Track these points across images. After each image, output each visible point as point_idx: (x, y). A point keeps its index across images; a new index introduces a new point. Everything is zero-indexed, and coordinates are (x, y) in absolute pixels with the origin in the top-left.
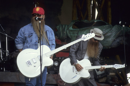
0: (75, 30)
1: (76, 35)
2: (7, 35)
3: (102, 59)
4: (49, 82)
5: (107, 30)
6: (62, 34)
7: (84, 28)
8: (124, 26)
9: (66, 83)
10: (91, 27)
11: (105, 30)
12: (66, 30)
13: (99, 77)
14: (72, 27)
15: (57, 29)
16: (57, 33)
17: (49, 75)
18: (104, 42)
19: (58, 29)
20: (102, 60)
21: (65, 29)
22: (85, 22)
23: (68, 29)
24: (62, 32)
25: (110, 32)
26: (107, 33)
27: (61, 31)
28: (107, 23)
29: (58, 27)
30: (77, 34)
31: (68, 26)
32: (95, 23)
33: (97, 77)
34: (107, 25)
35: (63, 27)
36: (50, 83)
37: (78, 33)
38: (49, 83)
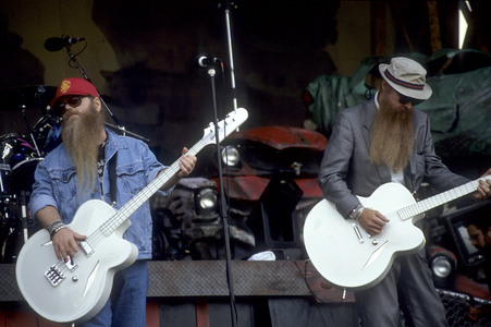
2: (126, 129)
4: (283, 289)
6: (331, 111)
9: (348, 289)
10: (435, 77)
12: (345, 96)
13: (477, 260)
14: (363, 82)
15: (311, 96)
16: (311, 108)
17: (281, 263)
19: (314, 94)
21: (341, 93)
23: (351, 91)
24: (330, 106)
27: (324, 99)
29: (313, 87)
31: (349, 80)
32: (449, 62)
33: (471, 260)
35: (330, 85)
36: (287, 293)
38: (281, 293)
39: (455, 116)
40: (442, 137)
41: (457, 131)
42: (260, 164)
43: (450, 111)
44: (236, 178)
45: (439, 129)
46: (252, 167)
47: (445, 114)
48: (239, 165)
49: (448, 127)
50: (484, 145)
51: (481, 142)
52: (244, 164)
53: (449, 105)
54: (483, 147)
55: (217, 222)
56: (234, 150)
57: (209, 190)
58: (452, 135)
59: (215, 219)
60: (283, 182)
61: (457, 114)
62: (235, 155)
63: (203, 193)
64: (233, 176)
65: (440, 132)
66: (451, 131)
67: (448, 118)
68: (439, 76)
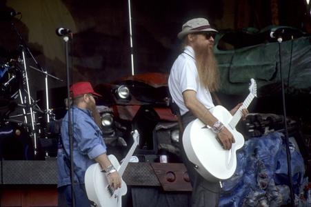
0: (226, 54)
1: (227, 65)
2: (48, 73)
3: (292, 122)
5: (304, 49)
7: (245, 48)
8: (280, 40)
10: (263, 44)
11: (298, 50)
14: (216, 46)
18: (296, 79)
20: (293, 124)
22: (247, 32)
25: (309, 53)
26: (302, 56)
28: (304, 33)
30: (228, 62)
34: (303, 38)
37: (232, 60)
39: (275, 70)
40: (266, 84)
41: (276, 80)
42: (143, 98)
43: (272, 67)
44: (127, 107)
45: (264, 78)
46: (138, 100)
47: (268, 68)
48: (129, 98)
49: (270, 77)
50: (293, 89)
51: (291, 88)
52: (132, 97)
53: (271, 62)
54: (292, 91)
55: (112, 135)
56: (126, 88)
57: (107, 114)
58: (272, 82)
59: (112, 133)
60: (147, 111)
61: (276, 68)
62: (127, 91)
63: (104, 115)
64: (125, 105)
65: (265, 80)
66: (271, 80)
67: (270, 71)
68: (265, 43)
